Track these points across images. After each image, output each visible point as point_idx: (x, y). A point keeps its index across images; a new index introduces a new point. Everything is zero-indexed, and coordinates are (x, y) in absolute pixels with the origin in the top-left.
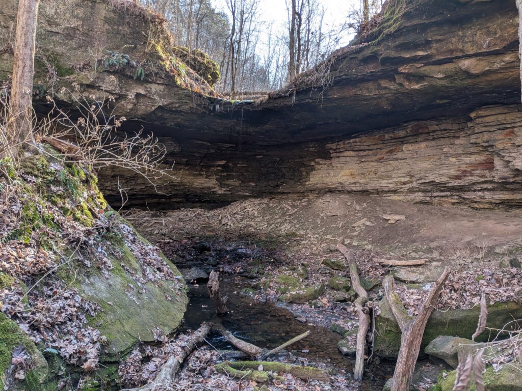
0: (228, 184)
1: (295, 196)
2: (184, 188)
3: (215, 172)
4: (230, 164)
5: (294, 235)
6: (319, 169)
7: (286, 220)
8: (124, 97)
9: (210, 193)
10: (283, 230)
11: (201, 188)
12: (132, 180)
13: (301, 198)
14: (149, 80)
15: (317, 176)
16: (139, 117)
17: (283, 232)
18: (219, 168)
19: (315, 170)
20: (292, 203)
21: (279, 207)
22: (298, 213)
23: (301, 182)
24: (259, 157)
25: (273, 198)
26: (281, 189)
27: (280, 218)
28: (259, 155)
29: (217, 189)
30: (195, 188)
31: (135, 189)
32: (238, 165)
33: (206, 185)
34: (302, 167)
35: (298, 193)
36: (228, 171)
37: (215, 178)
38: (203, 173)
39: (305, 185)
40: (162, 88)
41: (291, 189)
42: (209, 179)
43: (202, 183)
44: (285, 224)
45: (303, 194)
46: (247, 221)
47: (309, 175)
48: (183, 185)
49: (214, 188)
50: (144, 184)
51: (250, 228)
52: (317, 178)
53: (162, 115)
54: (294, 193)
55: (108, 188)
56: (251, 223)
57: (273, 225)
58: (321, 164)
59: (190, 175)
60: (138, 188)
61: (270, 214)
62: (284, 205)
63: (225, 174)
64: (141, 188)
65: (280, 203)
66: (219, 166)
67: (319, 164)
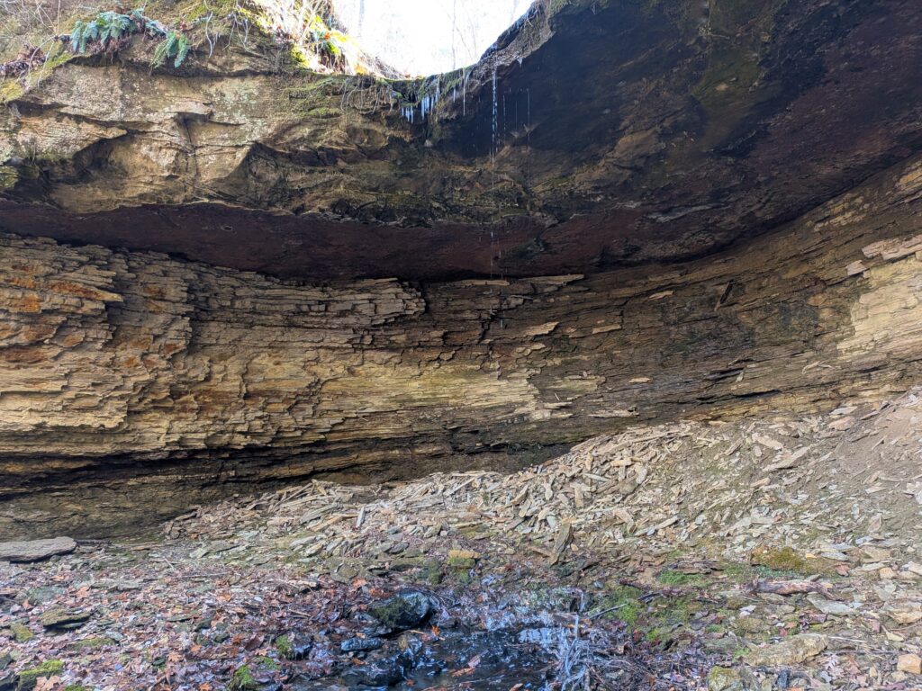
0: (564, 390)
1: (800, 401)
2: (445, 413)
3: (527, 357)
4: (571, 331)
5: (787, 563)
6: (884, 284)
7: (757, 493)
8: (145, 133)
9: (513, 419)
10: (741, 539)
11: (486, 409)
12: (305, 402)
13: (825, 405)
14: (210, 66)
15: (882, 309)
16: (211, 192)
17: (737, 551)
18: (538, 346)
19: (867, 290)
20: (787, 428)
21: (733, 447)
22: (812, 461)
23: (819, 346)
24: (661, 295)
25: (715, 419)
26: (739, 384)
27: (734, 486)
28: (660, 289)
29: (531, 407)
30: (471, 410)
31: (318, 427)
32: (595, 331)
33: (500, 400)
34: (813, 294)
35: (809, 386)
36: (563, 352)
37: (527, 375)
38: (492, 367)
39: (837, 353)
40: (252, 85)
41: (781, 377)
42: (508, 379)
43: (489, 395)
44: (754, 512)
45: (830, 391)
46: (607, 505)
47: (848, 315)
48: (441, 405)
49: (523, 404)
50: (340, 411)
51: (609, 533)
52: (884, 320)
53: (282, 181)
54: (791, 390)
55: (239, 429)
56: (616, 510)
57: (703, 516)
58: (893, 261)
59: (456, 374)
60: (325, 423)
61: (697, 474)
62: (755, 436)
63: (557, 361)
64: (333, 422)
65: (737, 430)
66: (536, 339)
67: (879, 261)
